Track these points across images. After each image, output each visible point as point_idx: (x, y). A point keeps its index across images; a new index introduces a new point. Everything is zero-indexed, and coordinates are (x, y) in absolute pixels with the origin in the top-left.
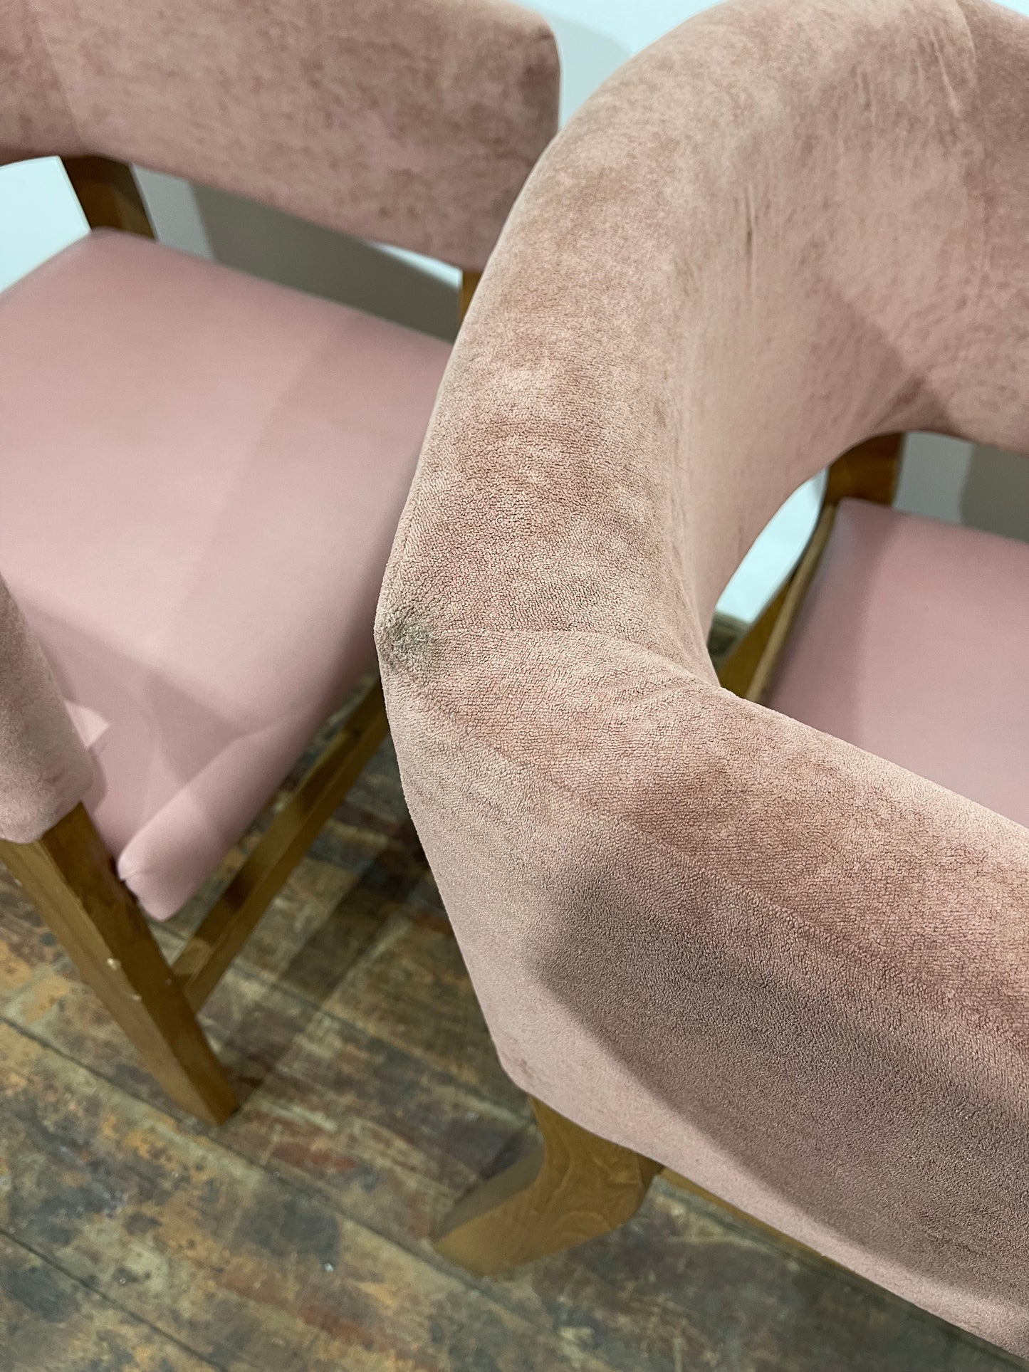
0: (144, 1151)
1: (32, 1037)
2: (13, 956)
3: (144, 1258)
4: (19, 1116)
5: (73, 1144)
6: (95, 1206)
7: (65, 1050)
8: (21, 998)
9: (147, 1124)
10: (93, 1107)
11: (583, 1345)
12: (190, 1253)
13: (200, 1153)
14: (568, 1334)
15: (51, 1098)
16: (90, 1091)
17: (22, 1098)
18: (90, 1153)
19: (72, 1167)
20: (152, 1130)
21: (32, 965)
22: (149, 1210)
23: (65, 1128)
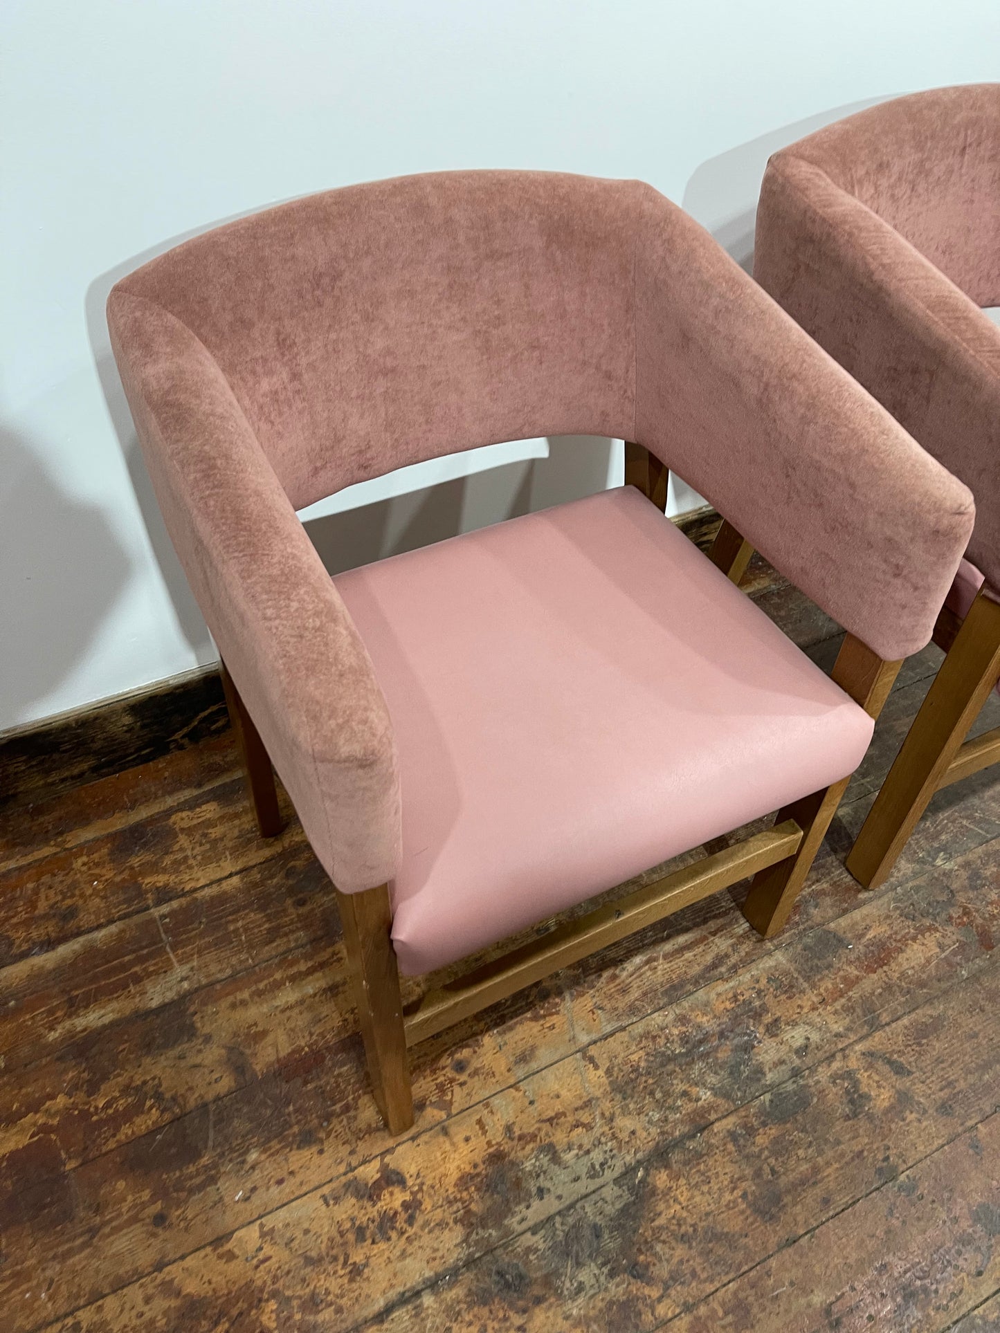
0: (728, 1005)
1: (612, 1034)
2: (542, 1022)
3: (796, 1036)
4: (663, 1065)
5: (701, 1042)
6: (748, 1048)
7: (635, 1019)
8: (577, 1029)
9: (713, 995)
10: (682, 1020)
11: (948, 859)
12: (806, 1010)
13: (748, 976)
14: (939, 862)
15: (662, 1041)
16: (671, 1017)
17: (651, 1059)
18: (713, 1035)
19: (716, 1049)
20: (719, 995)
21: (557, 1013)
22: (768, 1019)
23: (687, 1042)
